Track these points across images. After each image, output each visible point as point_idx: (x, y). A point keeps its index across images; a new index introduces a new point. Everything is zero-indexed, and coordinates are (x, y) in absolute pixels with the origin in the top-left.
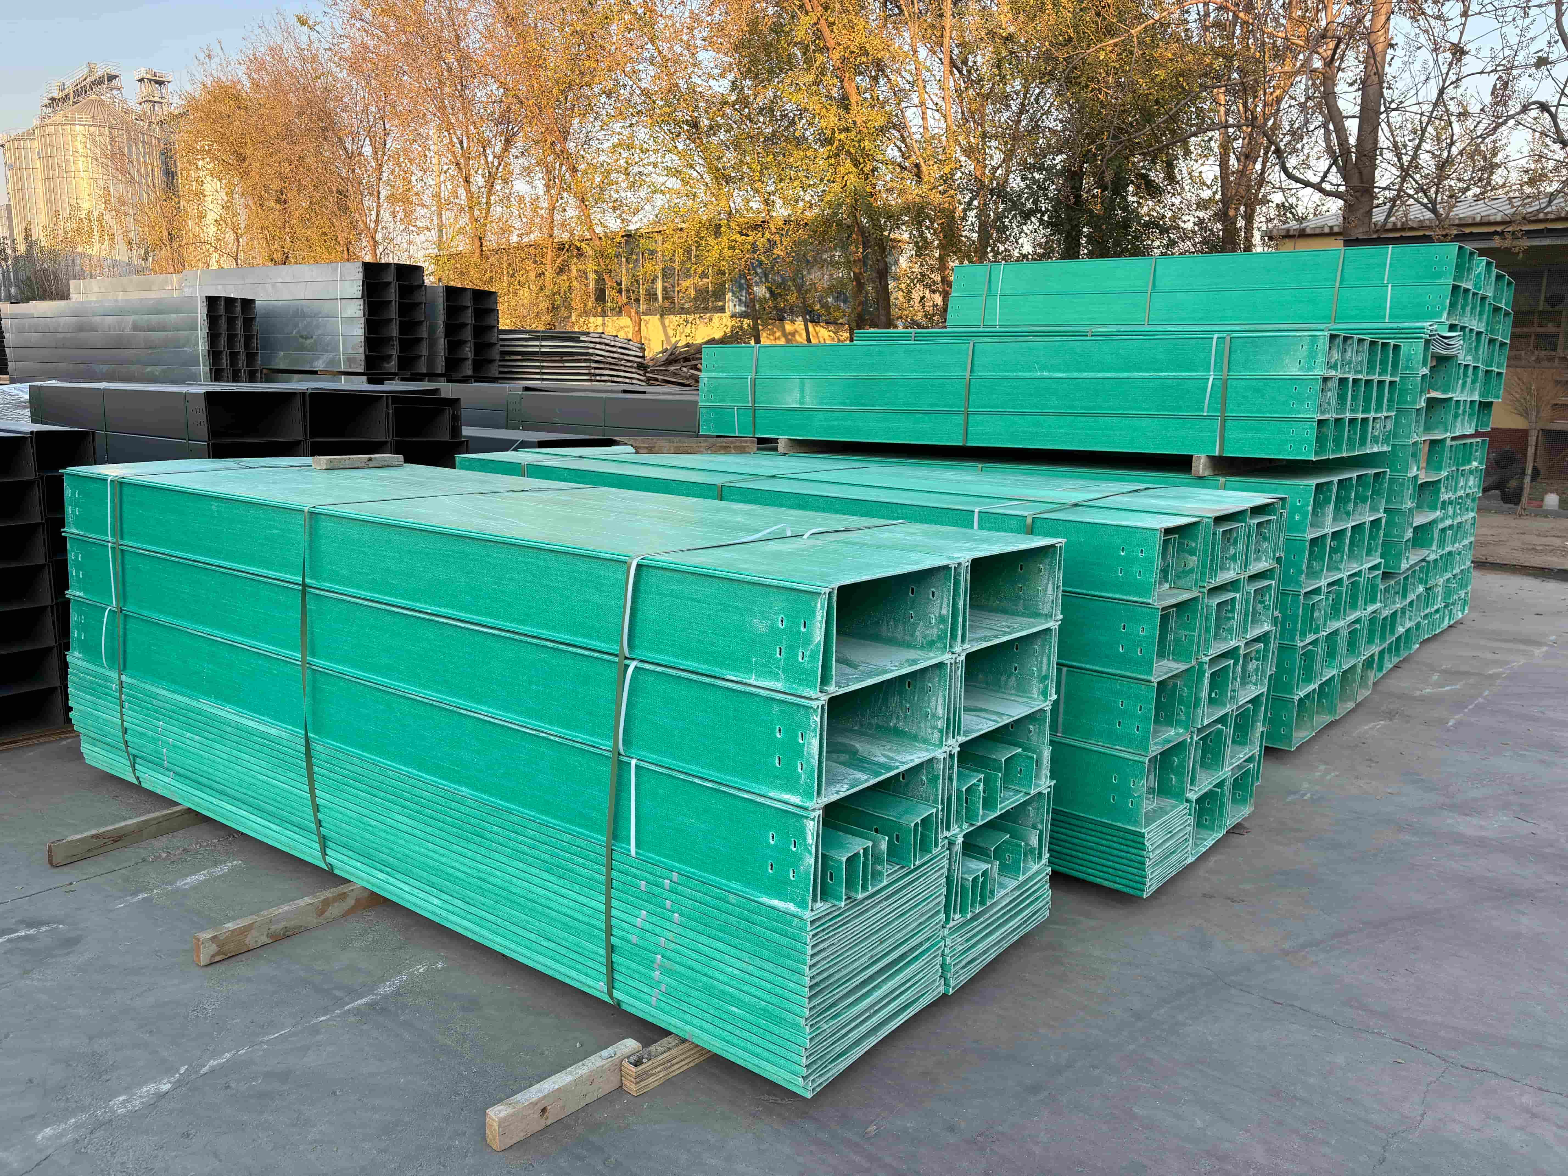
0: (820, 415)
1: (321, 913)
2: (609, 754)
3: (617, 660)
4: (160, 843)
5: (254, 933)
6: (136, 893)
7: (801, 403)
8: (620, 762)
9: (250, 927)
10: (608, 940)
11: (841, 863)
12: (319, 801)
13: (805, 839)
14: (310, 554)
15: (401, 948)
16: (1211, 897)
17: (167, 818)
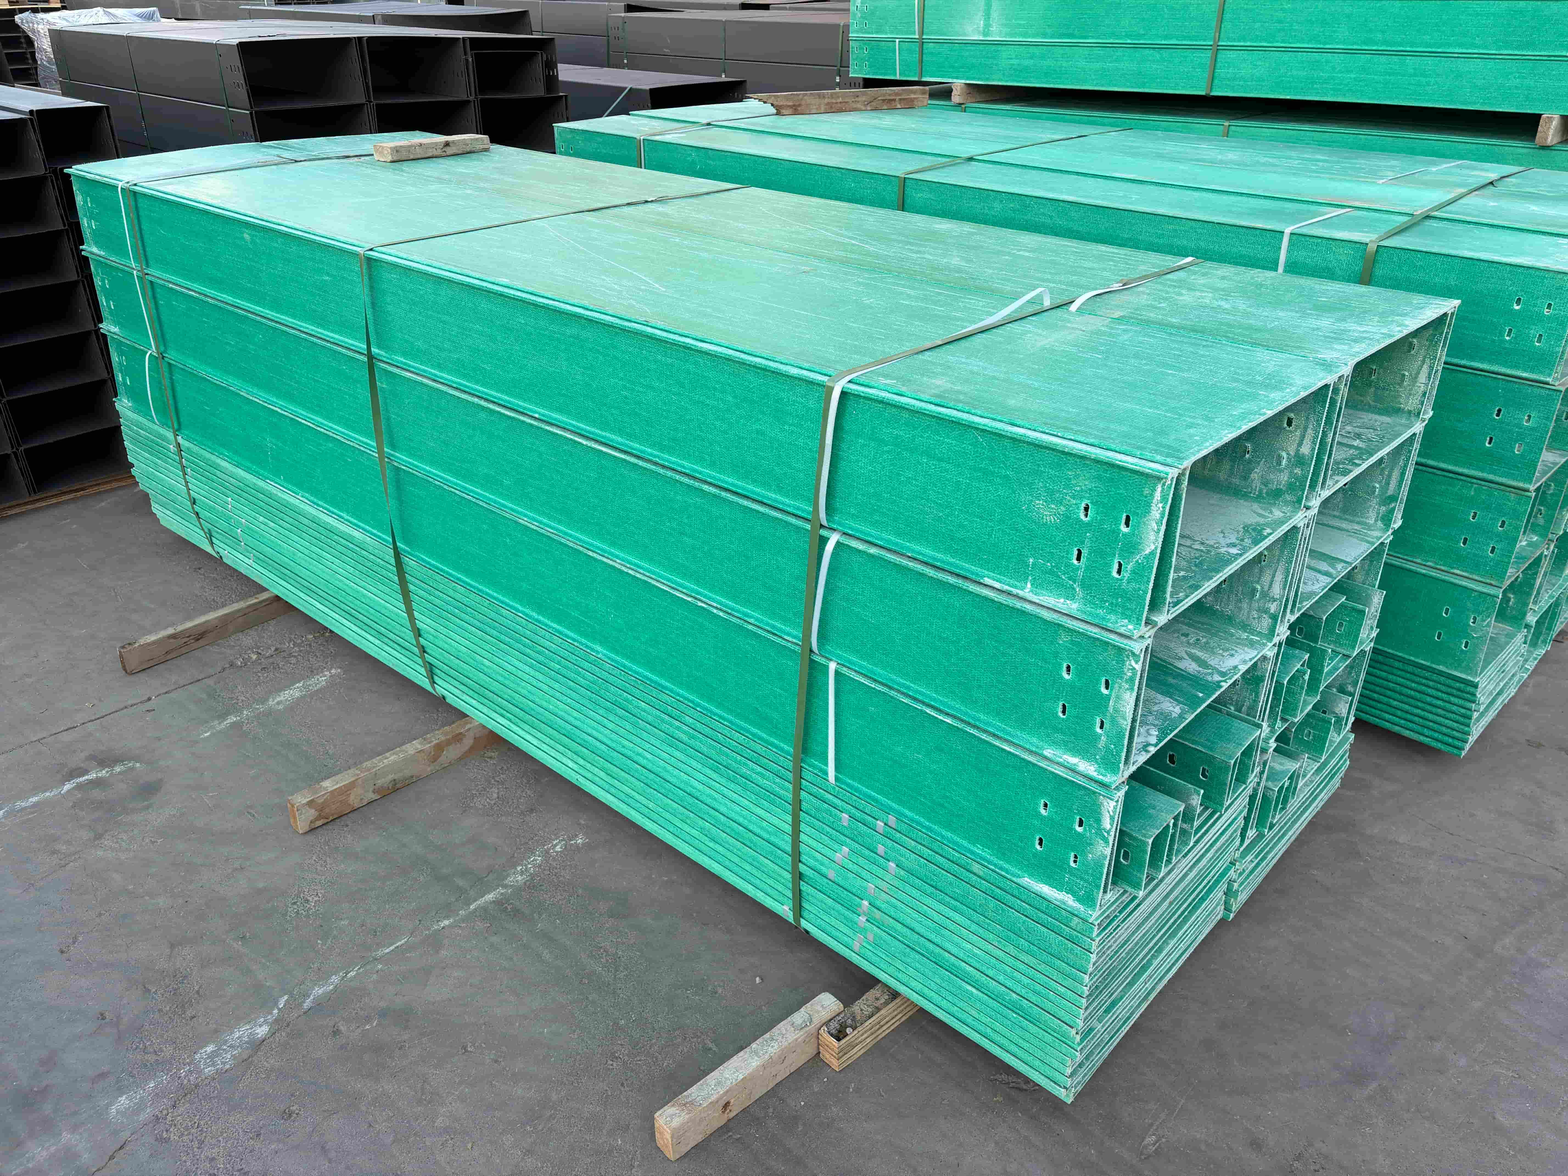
0: (1012, 51)
1: (434, 759)
2: (797, 648)
3: (808, 527)
4: (247, 639)
5: (358, 791)
6: (223, 716)
7: (985, 35)
8: (812, 661)
9: (352, 785)
10: (795, 867)
11: (1145, 843)
12: (419, 624)
13: (1098, 821)
14: (374, 315)
15: (532, 811)
16: (1539, 746)
17: (254, 608)
